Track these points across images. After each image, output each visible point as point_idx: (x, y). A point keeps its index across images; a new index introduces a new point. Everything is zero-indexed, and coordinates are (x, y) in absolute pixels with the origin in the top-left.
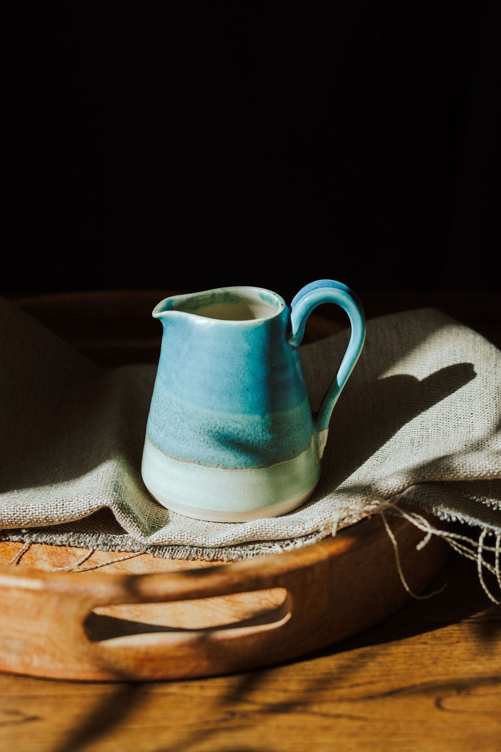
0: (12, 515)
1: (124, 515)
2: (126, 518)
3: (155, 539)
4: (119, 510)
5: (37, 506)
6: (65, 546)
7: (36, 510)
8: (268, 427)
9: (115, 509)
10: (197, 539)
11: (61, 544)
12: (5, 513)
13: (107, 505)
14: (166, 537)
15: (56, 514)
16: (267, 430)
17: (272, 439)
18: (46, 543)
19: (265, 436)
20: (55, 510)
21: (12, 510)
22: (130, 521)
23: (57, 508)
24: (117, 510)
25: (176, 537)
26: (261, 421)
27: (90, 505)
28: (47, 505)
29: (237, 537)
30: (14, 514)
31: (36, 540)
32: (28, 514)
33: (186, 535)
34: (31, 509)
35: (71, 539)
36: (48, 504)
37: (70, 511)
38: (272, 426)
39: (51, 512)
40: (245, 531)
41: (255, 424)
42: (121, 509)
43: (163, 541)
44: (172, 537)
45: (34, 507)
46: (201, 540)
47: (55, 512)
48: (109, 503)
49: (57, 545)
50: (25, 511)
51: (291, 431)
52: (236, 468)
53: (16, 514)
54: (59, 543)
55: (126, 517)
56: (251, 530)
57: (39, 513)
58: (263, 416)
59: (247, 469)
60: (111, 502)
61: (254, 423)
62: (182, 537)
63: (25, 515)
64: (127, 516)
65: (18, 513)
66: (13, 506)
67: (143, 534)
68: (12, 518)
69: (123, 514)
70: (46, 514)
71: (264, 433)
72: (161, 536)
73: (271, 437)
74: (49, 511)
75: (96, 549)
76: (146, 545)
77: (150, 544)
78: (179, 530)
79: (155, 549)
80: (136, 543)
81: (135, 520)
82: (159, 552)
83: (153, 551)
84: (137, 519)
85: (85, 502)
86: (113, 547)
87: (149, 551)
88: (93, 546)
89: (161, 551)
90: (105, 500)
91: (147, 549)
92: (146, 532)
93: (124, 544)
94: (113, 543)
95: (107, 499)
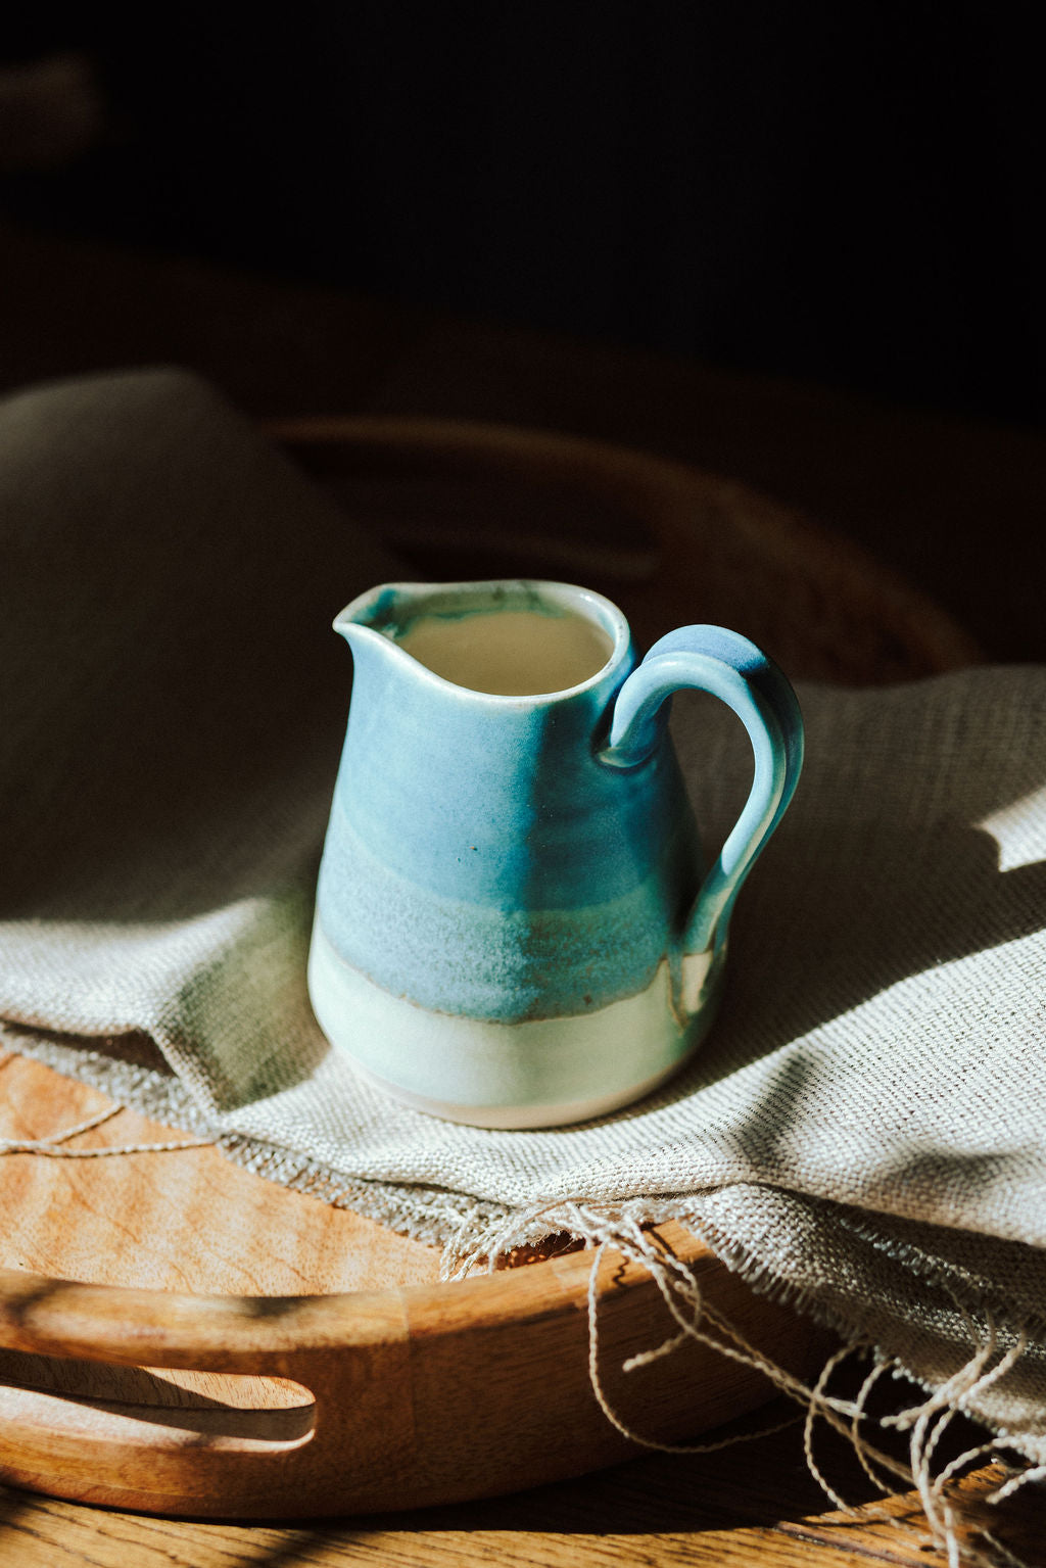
1: (179, 1056)
2: (182, 1061)
3: (235, 1122)
4: (167, 1041)
6: (73, 1079)
7: (17, 994)
8: (518, 939)
9: (162, 1037)
13: (142, 1026)
14: (259, 1126)
15: (54, 1013)
16: (517, 945)
17: (526, 967)
19: (510, 958)
20: (52, 1003)
22: (190, 1068)
24: (164, 1040)
26: (502, 924)
27: (114, 1016)
33: (298, 1134)
35: (84, 1070)
37: (78, 1015)
38: (529, 939)
40: (415, 1160)
41: (488, 929)
42: (173, 1042)
43: (254, 1131)
44: (270, 1128)
46: (326, 1152)
47: (52, 1009)
48: (146, 1023)
49: (59, 1073)
51: (584, 956)
52: (438, 1012)
54: (63, 1071)
55: (183, 1058)
56: (427, 1163)
58: (509, 913)
59: (462, 1018)
60: (150, 1022)
61: (484, 927)
62: (290, 1135)
64: (186, 1057)
67: (216, 1104)
69: (177, 1052)
71: (508, 951)
72: (249, 1121)
73: (525, 962)
75: (130, 1109)
76: (218, 1129)
77: (226, 1129)
78: (297, 1114)
79: (239, 1142)
80: (205, 1119)
81: (205, 1071)
82: (243, 1152)
83: (233, 1146)
84: (209, 1068)
85: (109, 1005)
86: (161, 1113)
87: (226, 1142)
88: (122, 1098)
89: (248, 1151)
90: (143, 1015)
91: (223, 1136)
92: (228, 1100)
93: (183, 1111)
94: (163, 1103)
95: (147, 1012)
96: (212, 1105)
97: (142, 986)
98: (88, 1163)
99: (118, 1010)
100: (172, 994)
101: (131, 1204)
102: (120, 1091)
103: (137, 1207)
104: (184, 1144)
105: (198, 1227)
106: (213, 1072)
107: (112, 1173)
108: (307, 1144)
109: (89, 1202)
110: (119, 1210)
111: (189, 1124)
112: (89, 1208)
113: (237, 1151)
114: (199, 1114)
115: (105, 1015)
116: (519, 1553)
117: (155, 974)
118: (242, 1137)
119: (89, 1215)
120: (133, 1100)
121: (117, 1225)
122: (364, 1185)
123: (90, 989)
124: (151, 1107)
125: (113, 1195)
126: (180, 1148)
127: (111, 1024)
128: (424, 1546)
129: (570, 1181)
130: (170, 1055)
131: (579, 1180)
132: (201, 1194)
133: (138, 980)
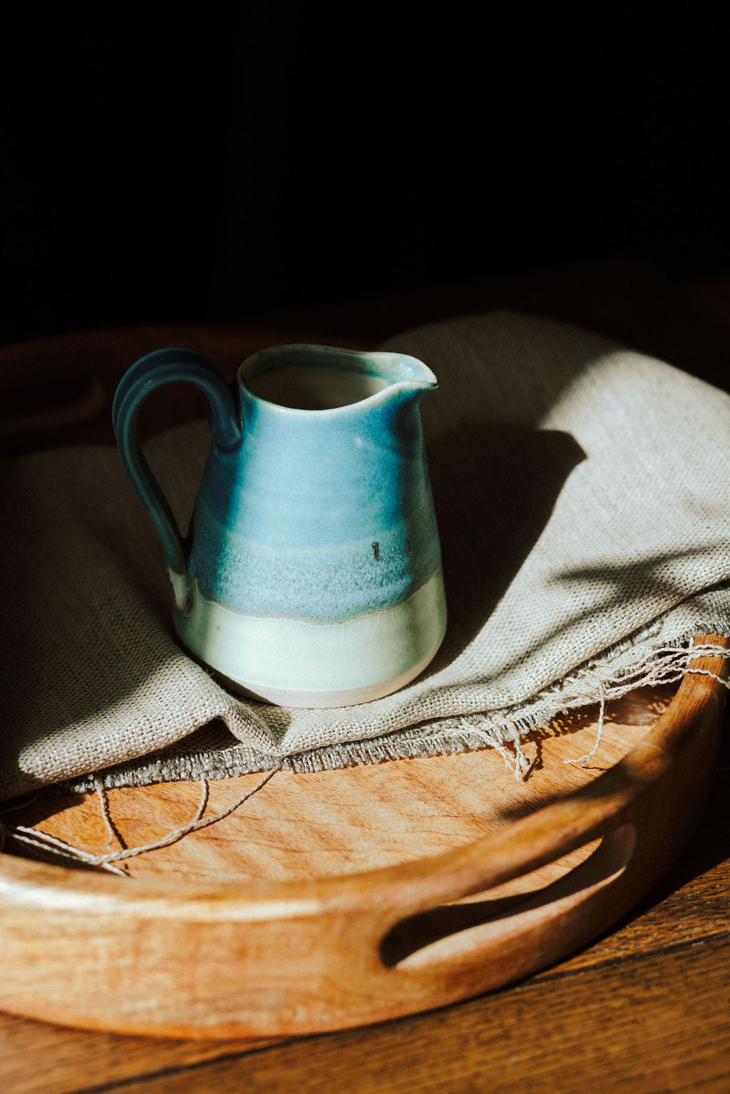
0: (78, 760)
1: (245, 723)
2: (248, 726)
4: (237, 716)
5: (111, 738)
6: (157, 782)
7: (112, 745)
9: (233, 716)
10: (354, 730)
11: (151, 782)
12: (66, 760)
13: (221, 713)
14: (308, 740)
15: (143, 743)
18: (127, 786)
20: (141, 737)
21: (76, 752)
22: (254, 728)
23: (142, 734)
24: (236, 717)
25: (323, 736)
27: (194, 719)
28: (126, 733)
30: (80, 758)
31: (113, 783)
32: (101, 752)
34: (104, 744)
35: (165, 771)
36: (127, 730)
37: (164, 734)
39: (135, 741)
42: (240, 715)
43: (305, 746)
44: (317, 737)
45: (107, 739)
46: (359, 729)
47: (141, 741)
48: (223, 709)
49: (145, 785)
50: (96, 750)
53: (83, 756)
54: (147, 781)
55: (248, 724)
57: (117, 748)
60: (226, 708)
62: (332, 733)
63: (96, 756)
64: (249, 721)
65: (86, 755)
66: (75, 745)
67: (273, 743)
68: (78, 764)
69: (243, 721)
70: (128, 746)
72: (300, 740)
74: (131, 740)
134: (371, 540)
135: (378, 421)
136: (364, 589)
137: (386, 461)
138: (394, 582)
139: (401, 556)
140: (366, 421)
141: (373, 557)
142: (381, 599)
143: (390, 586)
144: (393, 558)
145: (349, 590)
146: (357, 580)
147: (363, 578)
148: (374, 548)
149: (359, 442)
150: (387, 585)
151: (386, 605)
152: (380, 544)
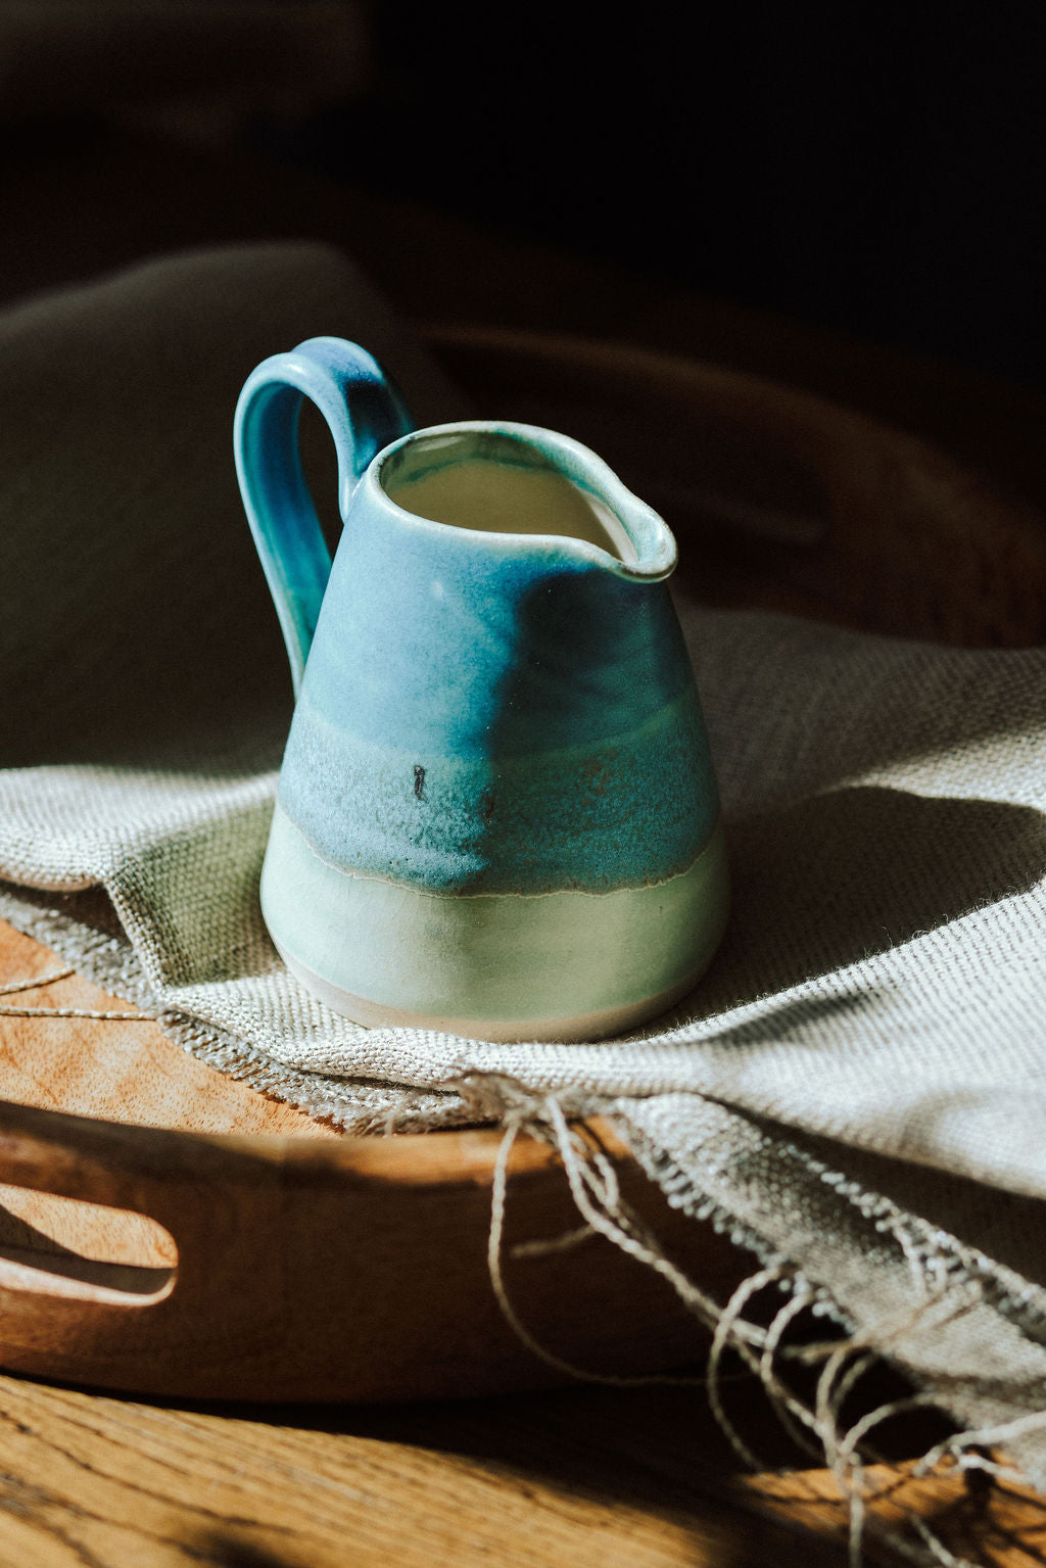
1: (131, 916)
2: (136, 924)
3: (179, 999)
4: (121, 897)
6: (29, 937)
9: (114, 892)
13: (97, 876)
22: (143, 934)
24: (117, 896)
27: (72, 864)
29: (333, 1057)
33: (241, 1016)
42: (127, 899)
48: (102, 873)
54: (19, 927)
55: (137, 921)
60: (107, 872)
64: (140, 919)
67: (163, 976)
69: (129, 911)
75: (80, 973)
76: (163, 1003)
77: (170, 1005)
78: (246, 997)
79: (181, 1019)
80: (152, 992)
81: (157, 937)
82: (184, 1031)
83: (175, 1023)
84: (163, 935)
85: (68, 853)
86: (110, 981)
87: (169, 1018)
88: (74, 962)
89: (191, 1031)
90: (100, 864)
91: (167, 1013)
92: (178, 972)
93: (131, 982)
94: (113, 971)
95: (103, 863)
96: (159, 977)
97: (108, 839)
98: (28, 1023)
99: (75, 859)
100: (139, 850)
101: (62, 1067)
102: (74, 953)
103: (68, 1071)
104: (125, 1015)
105: (128, 1098)
106: (167, 942)
107: (51, 1036)
108: (249, 1027)
109: (17, 1060)
110: (47, 1071)
111: (135, 995)
112: (16, 1065)
113: (178, 1029)
114: (147, 986)
115: (63, 864)
116: (385, 1464)
117: (126, 830)
118: (185, 1016)
119: (15, 1071)
120: (84, 964)
121: (40, 1084)
122: (300, 1077)
123: (54, 836)
124: (102, 974)
125: (45, 1057)
126: (120, 1019)
127: (68, 874)
128: (283, 1443)
129: (506, 1060)
130: (123, 914)
131: (517, 1060)
132: (142, 1068)
133: (106, 831)
134: (415, 759)
135: (487, 573)
136: (388, 834)
137: (476, 644)
138: (443, 851)
139: (466, 816)
140: (465, 564)
141: (412, 788)
142: (412, 866)
143: (432, 855)
144: (448, 810)
145: (367, 823)
146: (379, 813)
147: (388, 815)
148: (416, 773)
149: (439, 589)
150: (427, 848)
151: (420, 880)
152: (428, 773)
